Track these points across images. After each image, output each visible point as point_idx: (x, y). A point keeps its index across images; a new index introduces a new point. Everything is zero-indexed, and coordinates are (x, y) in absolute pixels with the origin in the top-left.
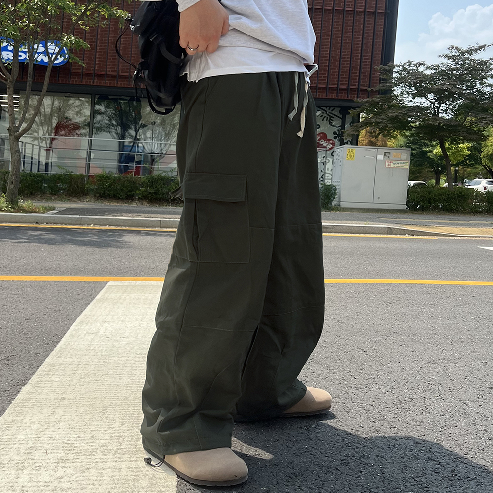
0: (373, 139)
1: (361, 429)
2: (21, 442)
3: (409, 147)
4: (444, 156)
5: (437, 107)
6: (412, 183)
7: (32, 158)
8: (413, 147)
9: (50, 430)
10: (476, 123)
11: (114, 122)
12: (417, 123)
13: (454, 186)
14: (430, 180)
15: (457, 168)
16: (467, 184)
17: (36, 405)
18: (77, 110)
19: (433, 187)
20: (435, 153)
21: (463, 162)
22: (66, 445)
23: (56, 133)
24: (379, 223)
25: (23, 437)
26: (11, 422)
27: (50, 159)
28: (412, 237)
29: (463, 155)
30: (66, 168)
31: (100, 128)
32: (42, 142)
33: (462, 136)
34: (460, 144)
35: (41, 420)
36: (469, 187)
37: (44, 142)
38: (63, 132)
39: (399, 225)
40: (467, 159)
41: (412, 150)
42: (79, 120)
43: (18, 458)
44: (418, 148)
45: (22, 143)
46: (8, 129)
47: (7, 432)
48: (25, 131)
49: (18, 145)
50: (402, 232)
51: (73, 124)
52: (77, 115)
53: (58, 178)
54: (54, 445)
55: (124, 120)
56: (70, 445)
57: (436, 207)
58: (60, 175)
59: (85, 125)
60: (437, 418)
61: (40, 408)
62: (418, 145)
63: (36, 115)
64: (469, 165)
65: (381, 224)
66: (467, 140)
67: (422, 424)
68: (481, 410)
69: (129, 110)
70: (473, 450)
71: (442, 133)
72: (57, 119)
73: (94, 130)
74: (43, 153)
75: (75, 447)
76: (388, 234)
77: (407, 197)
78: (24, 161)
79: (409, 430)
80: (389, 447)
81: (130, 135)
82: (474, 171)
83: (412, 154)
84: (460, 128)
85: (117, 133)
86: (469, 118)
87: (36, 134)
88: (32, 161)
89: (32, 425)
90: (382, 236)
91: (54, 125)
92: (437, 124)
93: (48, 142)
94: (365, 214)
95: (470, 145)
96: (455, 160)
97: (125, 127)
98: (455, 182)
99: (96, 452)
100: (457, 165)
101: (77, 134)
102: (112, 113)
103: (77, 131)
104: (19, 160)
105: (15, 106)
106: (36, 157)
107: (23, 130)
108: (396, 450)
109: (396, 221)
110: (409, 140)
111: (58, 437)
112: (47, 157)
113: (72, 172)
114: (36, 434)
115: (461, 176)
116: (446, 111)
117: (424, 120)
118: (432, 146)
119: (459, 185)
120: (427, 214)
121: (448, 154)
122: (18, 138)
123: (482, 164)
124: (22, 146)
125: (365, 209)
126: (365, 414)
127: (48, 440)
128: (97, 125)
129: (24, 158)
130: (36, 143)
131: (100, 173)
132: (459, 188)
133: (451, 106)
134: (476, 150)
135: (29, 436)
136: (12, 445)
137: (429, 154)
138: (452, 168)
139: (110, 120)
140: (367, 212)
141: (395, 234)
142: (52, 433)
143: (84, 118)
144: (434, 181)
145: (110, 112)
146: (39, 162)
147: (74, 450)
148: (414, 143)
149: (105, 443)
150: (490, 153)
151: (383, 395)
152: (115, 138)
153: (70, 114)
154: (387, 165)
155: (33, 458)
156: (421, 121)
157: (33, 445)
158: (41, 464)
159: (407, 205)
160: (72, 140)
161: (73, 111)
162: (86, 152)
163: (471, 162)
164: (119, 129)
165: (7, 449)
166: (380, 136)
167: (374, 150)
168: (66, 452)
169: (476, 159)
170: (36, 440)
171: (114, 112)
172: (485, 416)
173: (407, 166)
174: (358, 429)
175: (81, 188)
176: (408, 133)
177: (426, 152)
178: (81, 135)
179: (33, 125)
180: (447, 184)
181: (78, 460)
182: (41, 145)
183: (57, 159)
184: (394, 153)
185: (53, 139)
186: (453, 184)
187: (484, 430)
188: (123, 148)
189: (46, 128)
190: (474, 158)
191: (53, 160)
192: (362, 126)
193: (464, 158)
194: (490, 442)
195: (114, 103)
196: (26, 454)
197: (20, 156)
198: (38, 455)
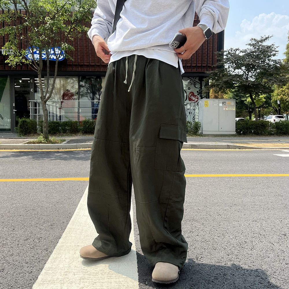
0: (216, 95)
1: (222, 259)
2: (61, 269)
3: (234, 98)
4: (253, 103)
5: (247, 74)
6: (238, 119)
7: (53, 113)
8: (237, 98)
9: (75, 262)
10: (267, 83)
11: (89, 91)
12: (238, 84)
13: (259, 120)
14: (247, 117)
15: (259, 110)
16: (265, 119)
17: (66, 249)
18: (72, 85)
19: (248, 121)
20: (248, 101)
21: (262, 106)
22: (83, 270)
23: (63, 99)
24: (223, 143)
25: (62, 266)
26: (56, 258)
27: (61, 113)
28: (239, 150)
29: (262, 102)
30: (69, 118)
31: (83, 95)
32: (57, 104)
33: (261, 91)
34: (260, 95)
35: (69, 257)
36: (266, 120)
37: (58, 104)
38: (66, 98)
39: (233, 144)
40: (264, 104)
41: (236, 100)
42: (73, 91)
43: (61, 277)
44: (239, 99)
45: (48, 105)
46: (41, 98)
47: (55, 264)
48: (49, 98)
49: (46, 106)
50: (235, 147)
51: (70, 93)
52: (72, 88)
53: (66, 124)
54: (77, 270)
55: (94, 90)
56: (85, 270)
57: (251, 132)
58: (67, 122)
59: (76, 94)
60: (259, 252)
61: (68, 251)
62: (239, 97)
63: (53, 89)
64: (266, 107)
65: (224, 143)
66: (263, 93)
67: (252, 256)
68: (281, 247)
69: (96, 84)
70: (278, 270)
71: (250, 90)
72: (63, 91)
73: (80, 96)
74: (58, 110)
75: (88, 271)
76: (227, 149)
77: (236, 127)
78: (50, 115)
79: (245, 260)
80: (237, 269)
81: (97, 98)
82: (268, 110)
83: (236, 102)
84: (259, 86)
85: (90, 97)
86: (263, 80)
87: (54, 100)
88: (53, 115)
89: (66, 260)
90: (224, 150)
91: (62, 94)
92: (248, 84)
93: (60, 104)
94: (215, 138)
95: (265, 96)
96: (258, 104)
97: (94, 94)
98: (259, 117)
99: (98, 274)
100: (259, 107)
101: (73, 99)
102: (88, 86)
103: (73, 97)
104: (47, 115)
105: (42, 84)
106: (55, 112)
107: (48, 98)
108: (240, 271)
109: (231, 141)
110: (234, 94)
111: (79, 266)
112: (60, 113)
113: (72, 120)
114: (68, 264)
115: (262, 114)
116: (251, 77)
117: (241, 83)
118: (246, 97)
119: (261, 119)
120: (247, 137)
121: (254, 101)
122: (45, 102)
123: (272, 106)
124: (48, 107)
125: (215, 135)
126: (224, 251)
127: (75, 268)
128: (81, 93)
129: (49, 114)
130: (54, 104)
131: (84, 120)
132: (261, 120)
133: (254, 74)
134: (269, 98)
135: (65, 266)
136: (58, 271)
137: (245, 102)
138: (257, 109)
139: (87, 90)
140: (216, 137)
141: (231, 149)
142: (76, 264)
143: (75, 90)
144: (248, 117)
145: (87, 85)
146: (56, 115)
147: (87, 273)
148: (237, 96)
149: (103, 269)
150: (275, 100)
151: (231, 240)
152: (90, 100)
153: (69, 88)
154: (224, 109)
155: (68, 277)
156: (240, 83)
157: (67, 271)
158: (72, 281)
159: (236, 132)
160: (70, 102)
161: (70, 86)
162: (77, 108)
163: (266, 106)
164: (91, 95)
165: (55, 273)
166: (220, 93)
167: (217, 101)
168: (84, 274)
169: (268, 104)
170: (69, 268)
171: (89, 86)
172: (283, 251)
173: (234, 109)
174: (221, 259)
175: (76, 129)
176: (233, 91)
177: (243, 101)
178: (74, 99)
179: (52, 95)
180: (255, 119)
181: (90, 278)
182: (57, 106)
183: (64, 113)
184: (227, 102)
185: (62, 102)
186: (258, 119)
187: (283, 259)
188: (94, 105)
189: (58, 96)
190: (268, 103)
191: (63, 114)
192: (210, 87)
193: (263, 103)
194: (287, 266)
195: (89, 80)
196: (65, 275)
197: (47, 112)
198: (70, 276)
